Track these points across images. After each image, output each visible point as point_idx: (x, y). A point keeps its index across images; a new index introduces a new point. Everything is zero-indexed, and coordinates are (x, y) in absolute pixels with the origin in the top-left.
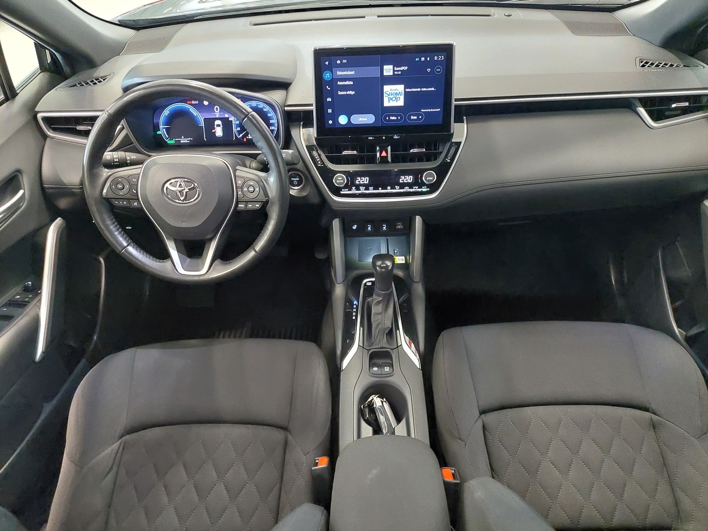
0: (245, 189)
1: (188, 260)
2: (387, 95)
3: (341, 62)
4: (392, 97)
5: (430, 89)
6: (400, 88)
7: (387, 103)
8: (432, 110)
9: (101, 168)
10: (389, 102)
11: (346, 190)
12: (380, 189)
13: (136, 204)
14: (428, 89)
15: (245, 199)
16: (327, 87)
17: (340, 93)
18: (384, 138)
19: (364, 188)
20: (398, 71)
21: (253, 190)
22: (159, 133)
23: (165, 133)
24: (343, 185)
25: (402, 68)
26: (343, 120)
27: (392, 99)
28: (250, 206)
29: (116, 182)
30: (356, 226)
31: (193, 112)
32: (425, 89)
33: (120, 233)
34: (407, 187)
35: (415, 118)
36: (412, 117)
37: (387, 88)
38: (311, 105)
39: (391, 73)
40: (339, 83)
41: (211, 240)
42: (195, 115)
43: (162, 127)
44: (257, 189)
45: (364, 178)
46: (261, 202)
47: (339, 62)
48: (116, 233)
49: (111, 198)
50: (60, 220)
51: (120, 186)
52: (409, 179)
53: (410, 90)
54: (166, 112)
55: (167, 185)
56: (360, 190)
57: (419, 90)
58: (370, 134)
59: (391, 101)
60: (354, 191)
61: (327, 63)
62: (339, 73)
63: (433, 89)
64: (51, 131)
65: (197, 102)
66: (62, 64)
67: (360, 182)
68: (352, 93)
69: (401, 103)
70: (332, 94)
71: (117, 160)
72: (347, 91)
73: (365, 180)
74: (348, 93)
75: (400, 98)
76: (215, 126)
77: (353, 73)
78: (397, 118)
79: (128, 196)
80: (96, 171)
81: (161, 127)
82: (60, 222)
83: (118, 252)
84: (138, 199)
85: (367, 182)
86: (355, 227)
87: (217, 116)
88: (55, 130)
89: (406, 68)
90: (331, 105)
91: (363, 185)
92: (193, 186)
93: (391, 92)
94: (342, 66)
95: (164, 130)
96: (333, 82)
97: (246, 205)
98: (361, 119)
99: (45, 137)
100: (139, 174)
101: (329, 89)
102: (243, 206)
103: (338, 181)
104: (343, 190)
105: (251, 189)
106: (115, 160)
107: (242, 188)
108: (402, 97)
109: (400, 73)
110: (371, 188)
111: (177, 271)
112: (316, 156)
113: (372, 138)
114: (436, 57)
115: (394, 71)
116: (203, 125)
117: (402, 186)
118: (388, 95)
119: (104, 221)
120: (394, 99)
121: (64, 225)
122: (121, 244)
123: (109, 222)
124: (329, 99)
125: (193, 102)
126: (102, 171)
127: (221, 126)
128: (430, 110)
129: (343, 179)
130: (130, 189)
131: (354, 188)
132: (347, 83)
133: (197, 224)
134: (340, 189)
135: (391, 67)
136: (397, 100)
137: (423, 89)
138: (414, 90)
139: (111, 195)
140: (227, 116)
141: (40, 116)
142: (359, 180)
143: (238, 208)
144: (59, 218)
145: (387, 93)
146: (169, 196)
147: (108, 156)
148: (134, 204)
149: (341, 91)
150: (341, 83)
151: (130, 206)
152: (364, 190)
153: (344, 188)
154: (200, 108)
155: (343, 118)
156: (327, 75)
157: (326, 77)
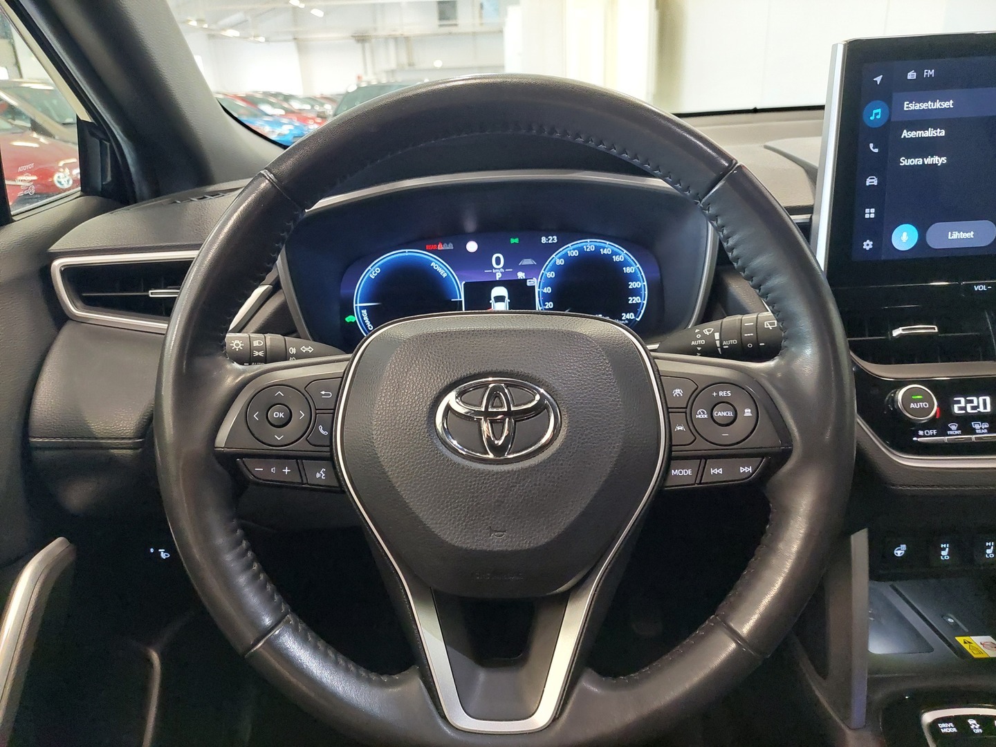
0: (702, 415)
1: (482, 676)
3: (920, 74)
9: (220, 358)
11: (931, 432)
13: (321, 475)
15: (701, 446)
16: (871, 146)
17: (905, 162)
19: (987, 425)
21: (730, 414)
22: (349, 319)
23: (366, 318)
24: (924, 419)
26: (905, 237)
28: (716, 471)
29: (266, 398)
30: (903, 547)
31: (439, 270)
33: (255, 577)
40: (905, 134)
41: (562, 601)
42: (445, 275)
43: (359, 305)
44: (748, 412)
45: (975, 399)
46: (762, 456)
47: (911, 75)
48: (242, 580)
49: (242, 456)
50: (61, 542)
51: (278, 414)
54: (373, 271)
55: (451, 399)
56: (974, 431)
58: (978, 277)
60: (954, 433)
61: (878, 79)
62: (909, 106)
64: (79, 304)
65: (450, 247)
66: (135, 177)
67: (964, 408)
68: (939, 160)
70: (881, 165)
71: (261, 354)
72: (924, 156)
73: (983, 404)
74: (928, 161)
76: (492, 301)
77: (949, 104)
79: (302, 446)
80: (202, 363)
81: (357, 305)
82: (60, 550)
83: (240, 650)
84: (331, 459)
85: (989, 409)
86: (899, 552)
87: (498, 276)
88: (91, 303)
90: (874, 197)
91: (981, 417)
92: (538, 397)
94: (923, 89)
95: (364, 312)
96: (887, 132)
97: (701, 471)
98: (956, 235)
99: (61, 318)
100: (343, 378)
101: (876, 150)
102: (689, 472)
103: (912, 405)
104: (921, 433)
105: (722, 414)
106: (256, 353)
107: (687, 410)
111: (444, 717)
113: (984, 288)
116: (463, 299)
119: (205, 534)
121: (71, 558)
122: (254, 622)
123: (221, 540)
124: (872, 181)
125: (440, 247)
126: (220, 367)
127: (507, 300)
129: (927, 399)
130: (310, 425)
131: (954, 427)
132: (930, 133)
133: (544, 541)
134: (913, 427)
139: (247, 443)
140: (521, 275)
141: (57, 264)
142: (961, 406)
143: (669, 483)
144: (59, 539)
146: (455, 442)
147: (236, 342)
148: (318, 475)
149: (908, 158)
150: (913, 134)
151: (300, 481)
152: (986, 431)
153: (927, 426)
154: (457, 259)
155: (905, 234)
156: (875, 111)
157: (872, 118)
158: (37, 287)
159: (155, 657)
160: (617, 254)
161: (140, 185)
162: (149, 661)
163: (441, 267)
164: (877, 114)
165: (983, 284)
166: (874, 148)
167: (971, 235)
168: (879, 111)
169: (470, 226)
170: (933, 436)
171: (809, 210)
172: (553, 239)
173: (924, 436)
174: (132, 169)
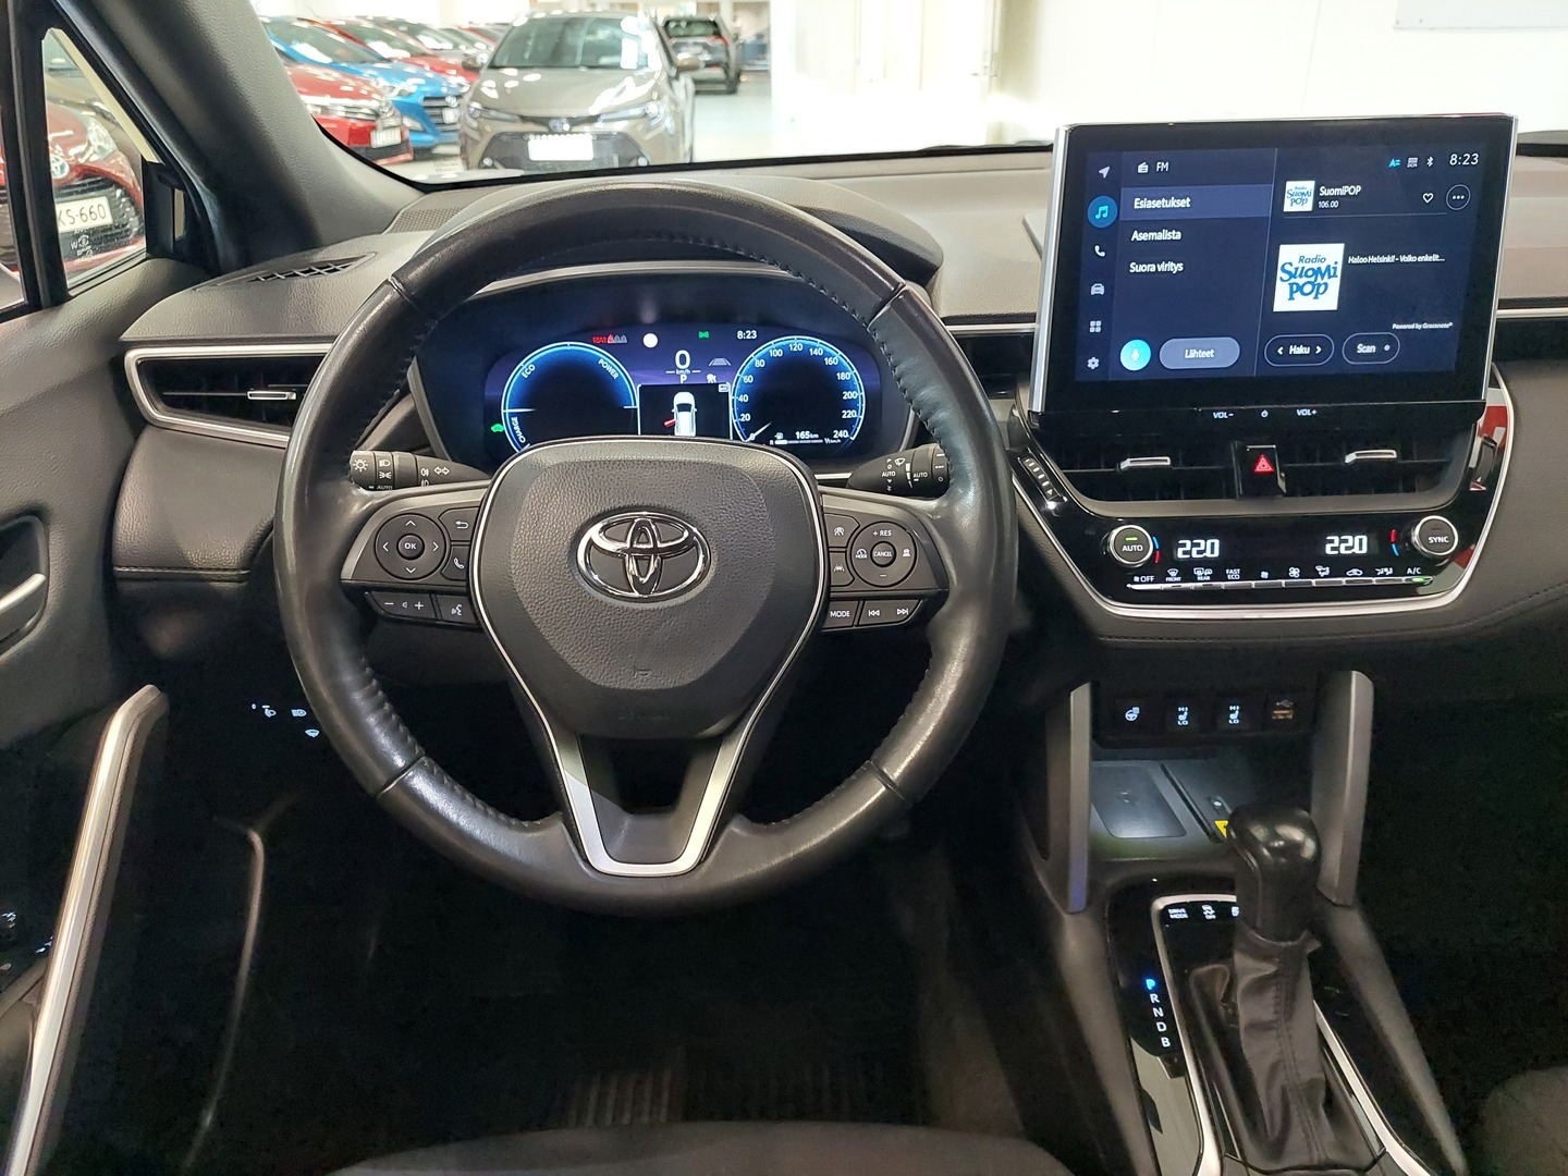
0: (861, 555)
1: (628, 821)
2: (1286, 277)
3: (1152, 167)
4: (1301, 281)
5: (1427, 258)
6: (1333, 253)
7: (1282, 303)
8: (1426, 326)
9: (345, 483)
10: (1291, 298)
11: (1147, 578)
12: (1265, 574)
13: (457, 611)
14: (1420, 259)
15: (860, 588)
16: (1097, 248)
17: (1135, 268)
18: (1265, 414)
19: (1210, 572)
20: (1329, 199)
21: (889, 554)
22: (496, 428)
23: (517, 428)
24: (1139, 564)
25: (1344, 191)
26: (1136, 355)
27: (1300, 289)
28: (873, 613)
29: (397, 528)
30: (1136, 710)
31: (609, 369)
32: (1410, 259)
33: (387, 717)
34: (1355, 571)
35: (1371, 349)
36: (1362, 349)
37: (1289, 254)
39: (1308, 207)
40: (1137, 236)
41: (715, 744)
42: (615, 376)
43: (508, 411)
44: (907, 553)
45: (1202, 542)
46: (918, 597)
47: (1143, 168)
48: (372, 720)
49: (369, 589)
50: (151, 690)
51: (409, 546)
52: (1358, 544)
53: (1364, 260)
54: (526, 368)
55: (594, 533)
56: (1194, 579)
57: (1390, 259)
58: (1221, 403)
59: (1297, 295)
60: (1174, 583)
61: (1105, 172)
62: (1140, 204)
63: (1435, 258)
64: (161, 406)
65: (624, 340)
66: (217, 234)
67: (1189, 552)
68: (1175, 267)
69: (1329, 301)
70: (1109, 272)
71: (388, 475)
72: (1158, 262)
73: (1211, 548)
74: (1162, 267)
75: (1326, 284)
76: (675, 410)
77: (1185, 203)
78: (1313, 350)
79: (436, 580)
80: (325, 488)
81: (506, 411)
82: (151, 698)
83: (371, 791)
84: (468, 594)
85: (1216, 554)
86: (1132, 715)
87: (683, 379)
88: (175, 404)
89: (1358, 189)
90: (1101, 307)
91: (1205, 563)
92: (686, 534)
93: (1301, 265)
94: (1156, 184)
95: (515, 419)
96: (1115, 233)
97: (859, 613)
98: (1193, 354)
99: (138, 423)
100: (481, 507)
101: (1103, 254)
102: (847, 614)
103: (1126, 549)
104: (1136, 579)
105: (882, 554)
106: (383, 475)
107: (847, 550)
108: (1335, 284)
109: (1335, 204)
110: (1234, 573)
111: (586, 861)
112: (1039, 473)
113: (1224, 415)
114: (1454, 158)
115: (1318, 198)
116: (638, 406)
117: (1340, 564)
118: (1292, 276)
119: (330, 671)
120: (1308, 288)
121: (164, 708)
122: (385, 762)
123: (348, 677)
124: (1098, 289)
125: (611, 340)
126: (347, 493)
127: (694, 409)
128: (1418, 327)
129: (1142, 541)
130: (445, 559)
131: (1173, 573)
132: (1164, 235)
133: (688, 680)
134: (1128, 574)
135: (1310, 185)
136: (1317, 291)
137: (1403, 259)
138: (1374, 260)
139: (377, 576)
140: (711, 378)
141: (132, 356)
142: (1185, 549)
143: (827, 624)
144: (149, 687)
145: (1287, 267)
146: (596, 577)
147: (360, 461)
148: (454, 611)
149: (1139, 263)
150: (1144, 237)
151: (433, 617)
152: (1208, 578)
153: (1142, 571)
154: (631, 355)
155: (1136, 352)
156: (1101, 209)
157: (1098, 217)
158: (108, 387)
159: (257, 839)
160: (830, 356)
161: (225, 248)
162: (250, 846)
163: (611, 366)
164: (1103, 212)
165: (1224, 411)
166: (1100, 251)
167: (1210, 354)
168: (1106, 208)
169: (649, 316)
170: (1149, 582)
171: (1031, 318)
172: (752, 334)
173: (1140, 583)
174: (214, 226)
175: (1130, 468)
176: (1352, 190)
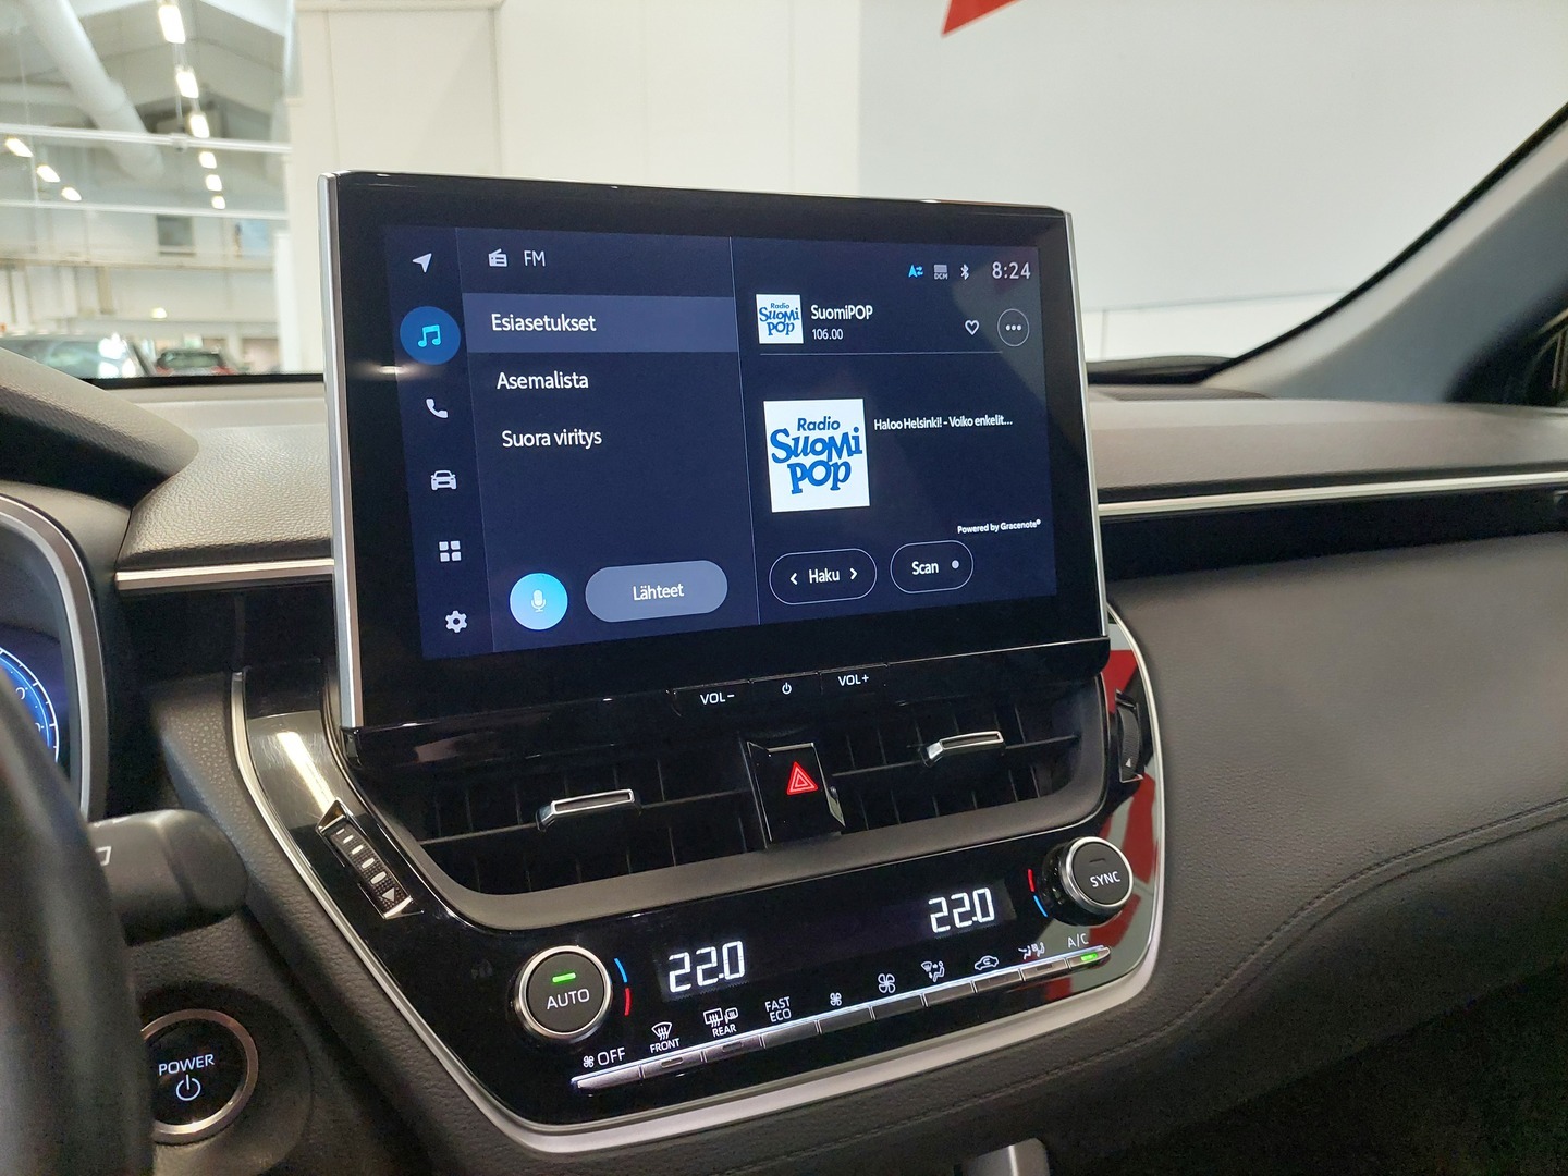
2: (782, 454)
3: (515, 258)
4: (807, 461)
5: (987, 421)
6: (849, 414)
7: (784, 497)
8: (1004, 526)
10: (796, 489)
11: (610, 1056)
12: (836, 998)
14: (979, 422)
16: (430, 403)
17: (511, 440)
18: (787, 689)
19: (732, 1013)
20: (829, 325)
24: (589, 1029)
25: (849, 312)
26: (538, 600)
27: (808, 473)
32: (964, 422)
34: (986, 959)
35: (931, 568)
36: (918, 569)
37: (780, 415)
38: (322, 548)
39: (796, 337)
40: (505, 381)
45: (712, 950)
47: (498, 259)
52: (975, 907)
53: (897, 425)
56: (706, 1035)
57: (936, 423)
58: (710, 677)
59: (805, 484)
60: (668, 1054)
61: (424, 261)
62: (502, 323)
63: (999, 420)
67: (690, 979)
68: (588, 439)
69: (855, 493)
70: (462, 447)
72: (554, 429)
73: (728, 961)
74: (563, 438)
75: (846, 465)
77: (587, 324)
78: (845, 575)
85: (743, 972)
89: (868, 311)
90: (456, 514)
91: (723, 996)
93: (801, 434)
94: (519, 285)
98: (647, 593)
101: (443, 414)
103: (551, 1003)
104: (588, 1061)
108: (860, 463)
109: (838, 334)
110: (777, 1006)
112: (362, 857)
113: (720, 698)
114: (997, 268)
115: (809, 325)
118: (791, 452)
120: (819, 473)
124: (443, 481)
128: (994, 528)
129: (589, 978)
131: (663, 1030)
132: (555, 381)
134: (568, 1058)
135: (793, 302)
136: (836, 477)
137: (954, 422)
138: (912, 424)
145: (781, 438)
149: (518, 431)
150: (519, 382)
152: (733, 1026)
153: (594, 1045)
155: (538, 595)
156: (427, 330)
157: (423, 344)
164: (432, 336)
165: (717, 690)
166: (437, 408)
167: (675, 591)
168: (435, 328)
170: (617, 1062)
173: (597, 1067)
175: (557, 818)
176: (860, 312)
